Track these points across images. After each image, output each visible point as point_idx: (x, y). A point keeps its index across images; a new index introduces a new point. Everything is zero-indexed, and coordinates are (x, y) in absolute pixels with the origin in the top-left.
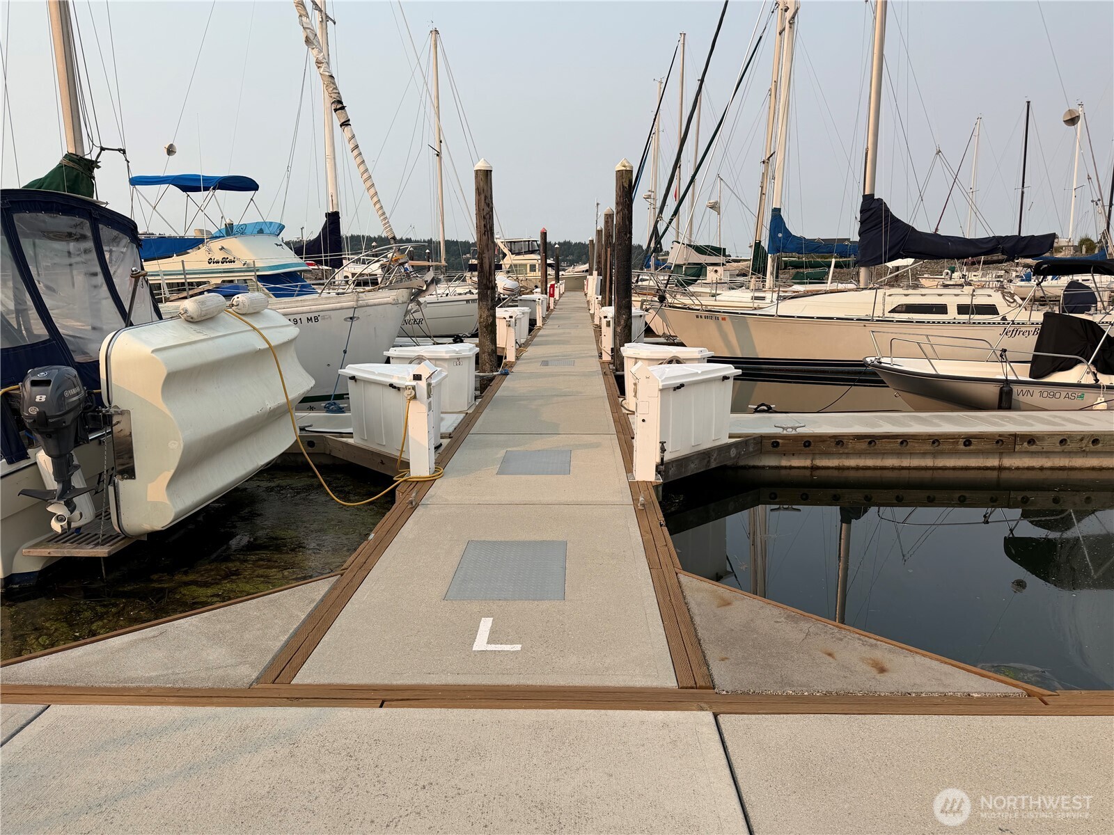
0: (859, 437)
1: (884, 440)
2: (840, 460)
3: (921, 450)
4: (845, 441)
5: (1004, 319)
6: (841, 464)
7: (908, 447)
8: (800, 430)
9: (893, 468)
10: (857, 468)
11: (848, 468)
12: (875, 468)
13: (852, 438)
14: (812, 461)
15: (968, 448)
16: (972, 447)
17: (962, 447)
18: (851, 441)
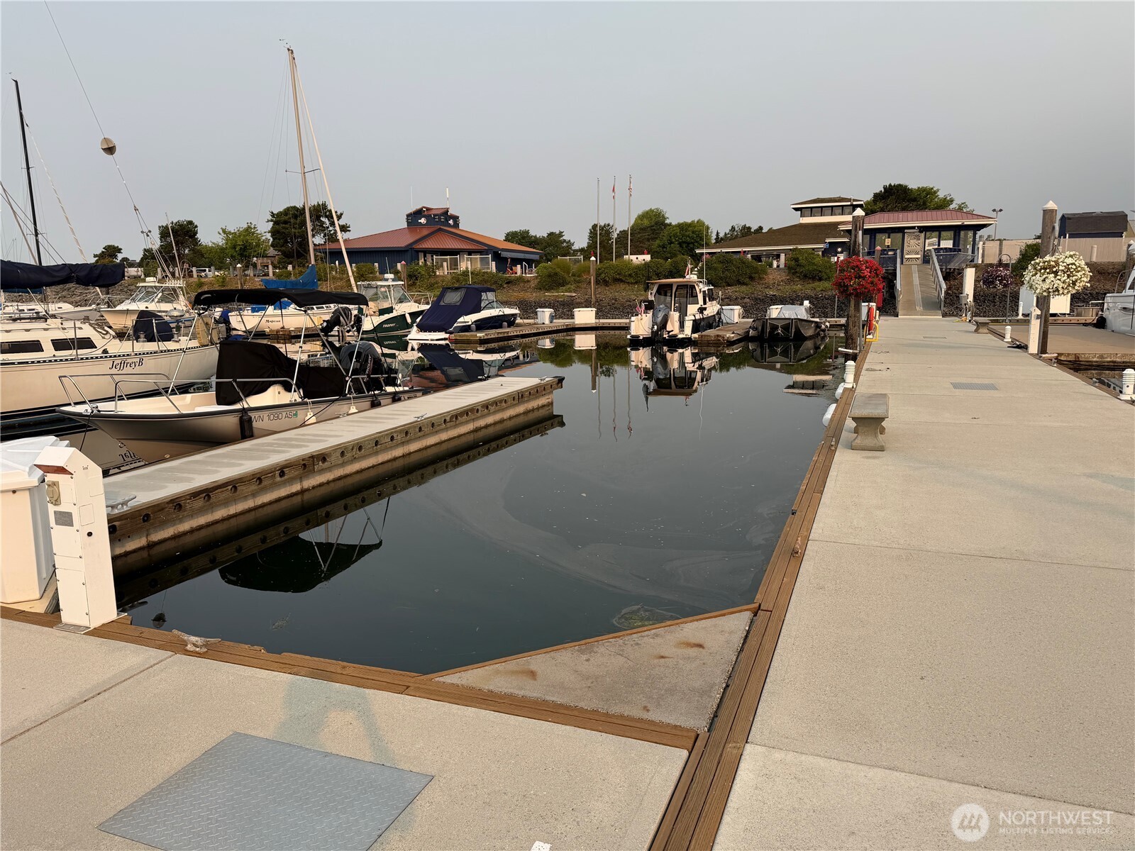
0: (195, 494)
1: (216, 491)
2: (175, 527)
3: (248, 492)
4: (182, 503)
5: (105, 351)
6: (176, 532)
7: (238, 493)
8: (131, 504)
9: (224, 520)
10: (192, 531)
11: (185, 534)
12: (208, 525)
13: (188, 497)
14: (147, 538)
15: (283, 478)
16: (286, 477)
17: (278, 479)
18: (188, 501)
